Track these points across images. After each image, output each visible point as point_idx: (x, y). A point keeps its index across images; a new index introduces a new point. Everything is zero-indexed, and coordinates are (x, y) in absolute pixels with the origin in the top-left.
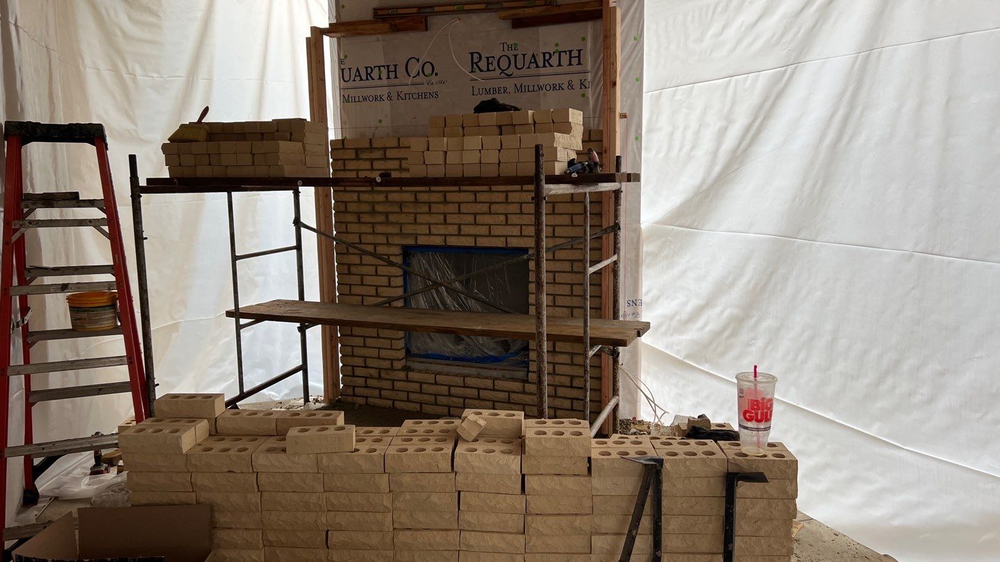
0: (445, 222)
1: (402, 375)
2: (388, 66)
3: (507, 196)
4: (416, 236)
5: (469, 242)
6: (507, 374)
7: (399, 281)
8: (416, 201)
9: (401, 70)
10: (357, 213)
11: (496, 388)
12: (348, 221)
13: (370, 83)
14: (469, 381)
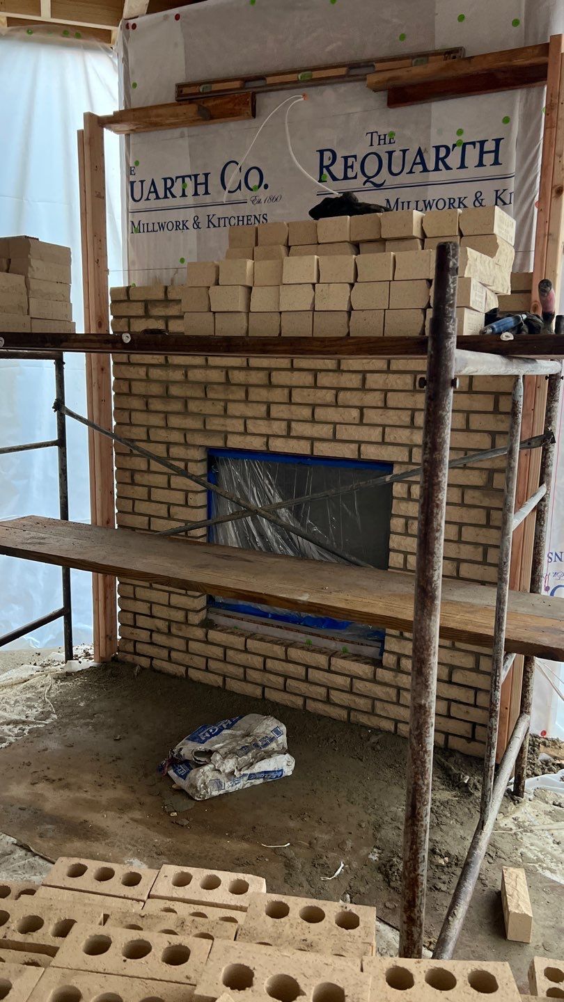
0: (268, 416)
1: (199, 633)
2: (196, 176)
3: (364, 380)
4: (226, 435)
5: (302, 448)
6: (351, 648)
7: (201, 499)
8: (228, 382)
9: (214, 181)
10: (144, 396)
11: (332, 668)
12: (132, 407)
13: (170, 202)
14: (294, 653)
